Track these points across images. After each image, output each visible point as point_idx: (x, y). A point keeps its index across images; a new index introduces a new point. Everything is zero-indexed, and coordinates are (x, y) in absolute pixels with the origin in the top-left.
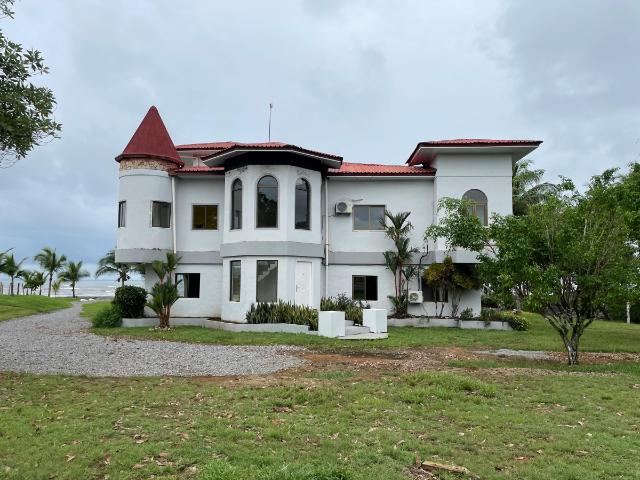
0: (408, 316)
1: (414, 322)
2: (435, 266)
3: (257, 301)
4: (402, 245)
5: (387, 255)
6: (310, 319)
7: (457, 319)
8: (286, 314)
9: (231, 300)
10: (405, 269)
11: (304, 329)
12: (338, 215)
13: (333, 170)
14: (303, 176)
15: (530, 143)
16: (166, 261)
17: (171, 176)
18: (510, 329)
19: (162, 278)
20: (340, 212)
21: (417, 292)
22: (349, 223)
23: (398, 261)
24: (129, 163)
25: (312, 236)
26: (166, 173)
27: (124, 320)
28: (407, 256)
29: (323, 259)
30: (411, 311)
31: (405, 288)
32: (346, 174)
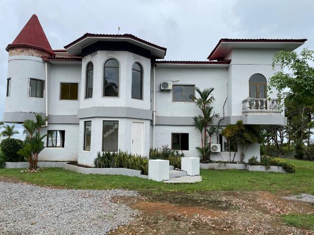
0: (211, 162)
1: (215, 165)
2: (230, 127)
3: (103, 150)
4: (207, 111)
5: (196, 119)
6: (141, 166)
7: (246, 164)
8: (124, 161)
9: (84, 150)
10: (208, 128)
11: (137, 173)
12: (162, 91)
13: (159, 60)
14: (138, 61)
15: (298, 41)
16: (35, 121)
17: (45, 61)
18: (284, 172)
19: (32, 133)
20: (164, 90)
21: (216, 145)
22: (170, 97)
23: (203, 123)
24: (14, 51)
25: (144, 104)
26: (41, 59)
27: (7, 163)
28: (210, 120)
29: (152, 121)
30: (213, 158)
31: (208, 142)
32: (168, 62)
